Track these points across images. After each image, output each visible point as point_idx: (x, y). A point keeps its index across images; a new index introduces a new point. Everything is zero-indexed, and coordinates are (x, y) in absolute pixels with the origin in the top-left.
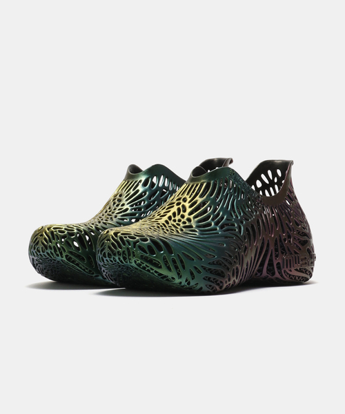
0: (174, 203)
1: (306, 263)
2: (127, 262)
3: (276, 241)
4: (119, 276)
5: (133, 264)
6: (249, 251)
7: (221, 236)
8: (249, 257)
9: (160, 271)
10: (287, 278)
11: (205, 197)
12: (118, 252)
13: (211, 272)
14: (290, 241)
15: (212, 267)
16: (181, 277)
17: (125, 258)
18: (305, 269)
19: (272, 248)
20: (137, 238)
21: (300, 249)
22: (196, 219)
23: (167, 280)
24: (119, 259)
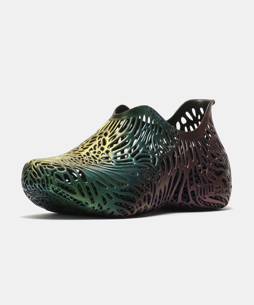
0: (96, 137)
1: (220, 191)
2: (45, 189)
3: (191, 171)
4: (42, 201)
5: (51, 191)
6: (163, 179)
7: (136, 166)
8: (162, 185)
9: (75, 197)
10: (202, 205)
11: (124, 132)
12: (38, 180)
13: (123, 199)
14: (205, 172)
15: (124, 194)
16: (94, 202)
17: (44, 186)
18: (220, 197)
19: (186, 177)
20: (55, 167)
21: (215, 179)
22: (114, 152)
23: (82, 205)
24: (39, 186)
